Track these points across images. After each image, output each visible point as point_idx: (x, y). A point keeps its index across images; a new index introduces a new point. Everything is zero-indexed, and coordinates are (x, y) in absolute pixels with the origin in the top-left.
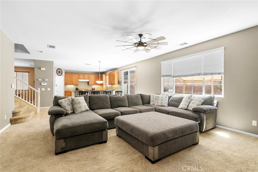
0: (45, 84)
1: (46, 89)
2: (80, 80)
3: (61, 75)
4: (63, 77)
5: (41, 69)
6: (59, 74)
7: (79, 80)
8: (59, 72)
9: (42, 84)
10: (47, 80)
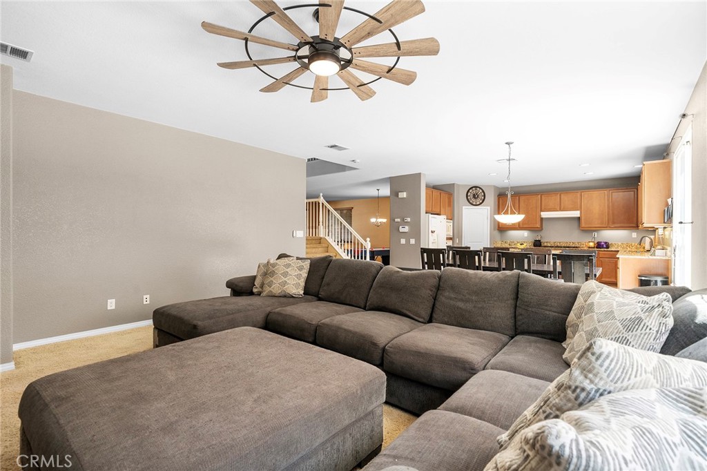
0: (406, 229)
1: (408, 241)
2: (545, 215)
3: (481, 204)
4: (489, 208)
5: (399, 197)
6: (473, 200)
7: (542, 213)
8: (475, 196)
9: (401, 230)
10: (409, 220)
